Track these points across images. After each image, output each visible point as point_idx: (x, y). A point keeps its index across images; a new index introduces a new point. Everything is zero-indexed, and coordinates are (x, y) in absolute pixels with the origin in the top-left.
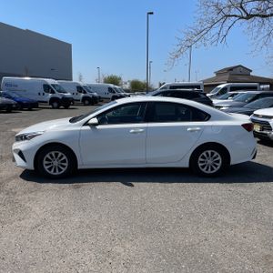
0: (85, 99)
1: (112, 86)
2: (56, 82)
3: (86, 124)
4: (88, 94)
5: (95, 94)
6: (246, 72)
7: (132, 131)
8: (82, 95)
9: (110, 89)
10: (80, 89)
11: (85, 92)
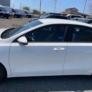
0: (15, 15)
1: (26, 11)
2: (3, 7)
3: (16, 41)
4: (17, 13)
5: (19, 13)
6: (76, 11)
7: (55, 49)
8: (14, 13)
9: (26, 12)
10: (13, 11)
11: (15, 12)
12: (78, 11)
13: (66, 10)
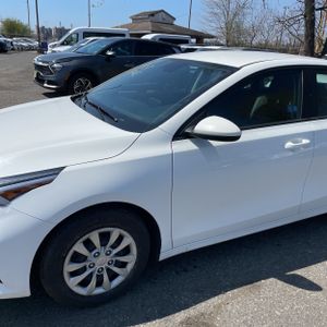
6: (168, 20)
12: (175, 23)
13: (136, 19)
